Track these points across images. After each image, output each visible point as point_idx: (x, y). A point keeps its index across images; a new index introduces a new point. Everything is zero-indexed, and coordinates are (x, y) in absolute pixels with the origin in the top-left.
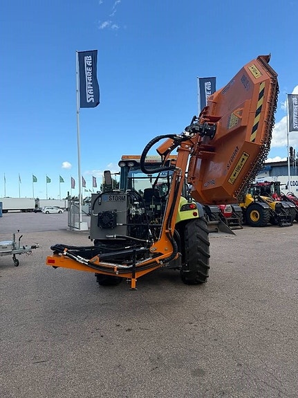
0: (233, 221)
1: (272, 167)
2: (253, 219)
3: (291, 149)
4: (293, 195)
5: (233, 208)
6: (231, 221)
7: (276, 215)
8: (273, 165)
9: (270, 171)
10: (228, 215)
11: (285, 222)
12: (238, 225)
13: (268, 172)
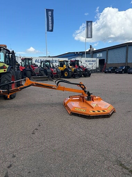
0: (57, 76)
1: (83, 54)
2: (66, 75)
3: (91, 46)
4: (83, 66)
5: (57, 71)
6: (55, 76)
7: (74, 74)
8: (83, 53)
9: (82, 55)
10: (55, 73)
11: (77, 77)
12: (59, 78)
13: (81, 56)
